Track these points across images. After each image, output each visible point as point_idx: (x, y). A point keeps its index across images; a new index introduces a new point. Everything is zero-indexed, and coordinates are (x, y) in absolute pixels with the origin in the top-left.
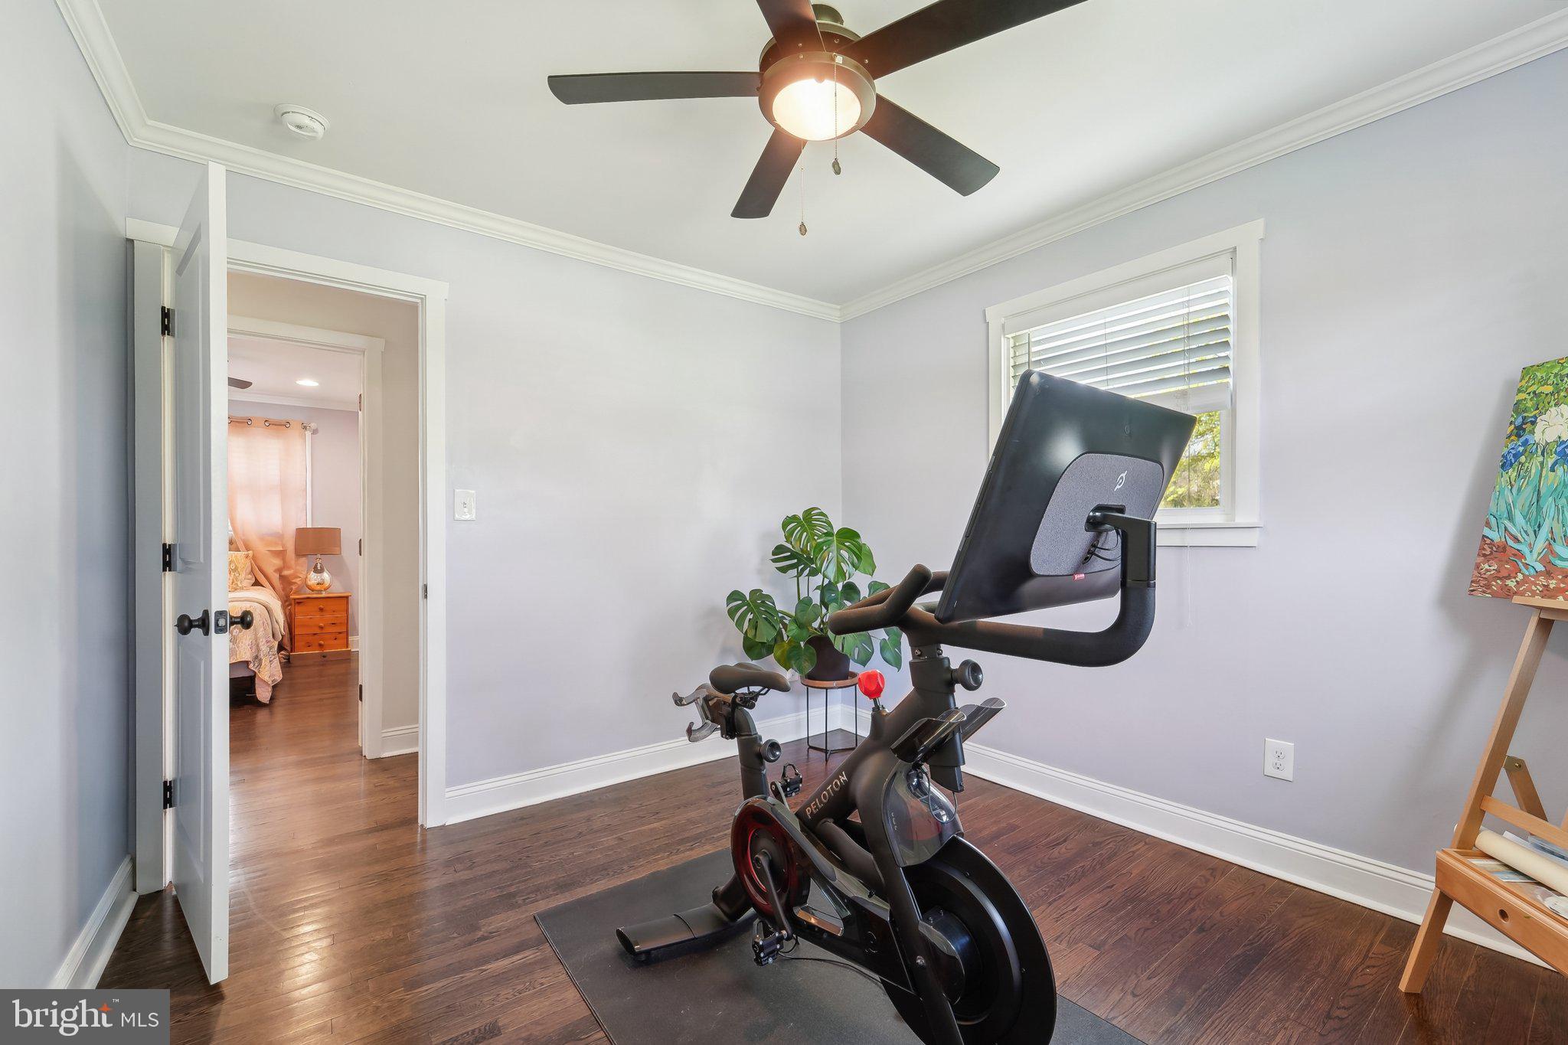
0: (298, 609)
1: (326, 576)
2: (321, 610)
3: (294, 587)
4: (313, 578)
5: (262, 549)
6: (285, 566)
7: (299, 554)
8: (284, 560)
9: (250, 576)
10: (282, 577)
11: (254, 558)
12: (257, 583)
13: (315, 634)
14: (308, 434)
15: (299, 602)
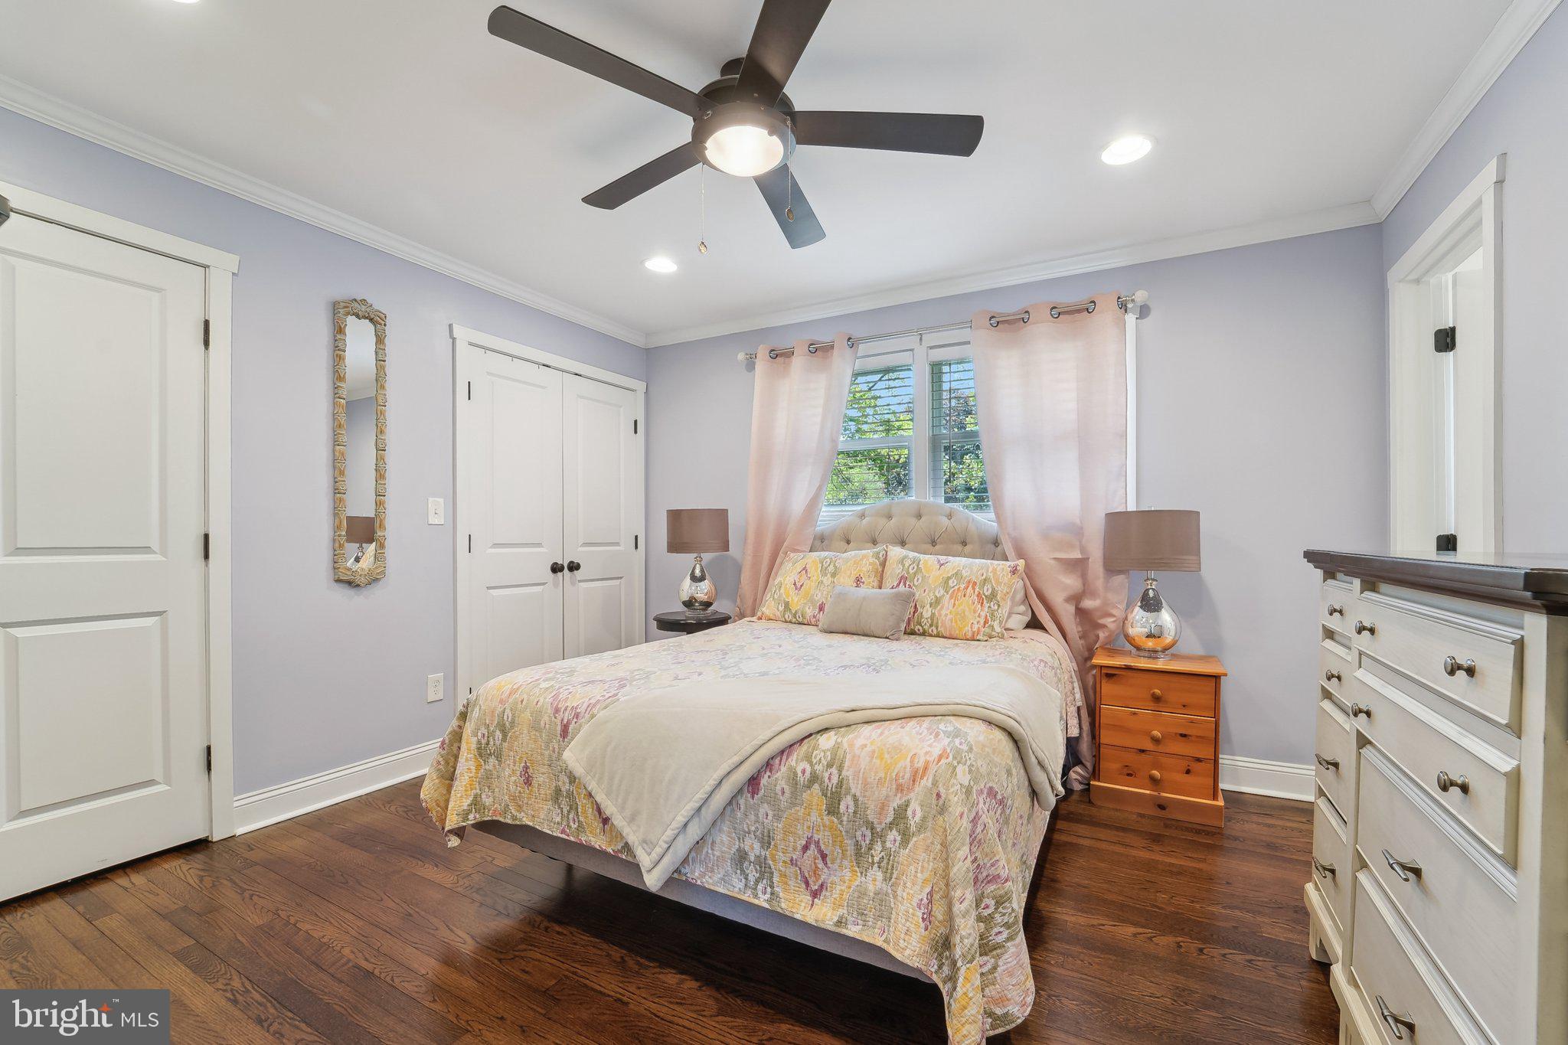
0: (1107, 688)
1: (1166, 617)
2: (1157, 699)
3: (1102, 635)
4: (1140, 622)
5: (1045, 556)
6: (1086, 591)
7: (1112, 567)
8: (1084, 576)
9: (1022, 608)
10: (1081, 613)
11: (1029, 573)
12: (1034, 624)
13: (1143, 751)
14: (1131, 319)
15: (1111, 674)
